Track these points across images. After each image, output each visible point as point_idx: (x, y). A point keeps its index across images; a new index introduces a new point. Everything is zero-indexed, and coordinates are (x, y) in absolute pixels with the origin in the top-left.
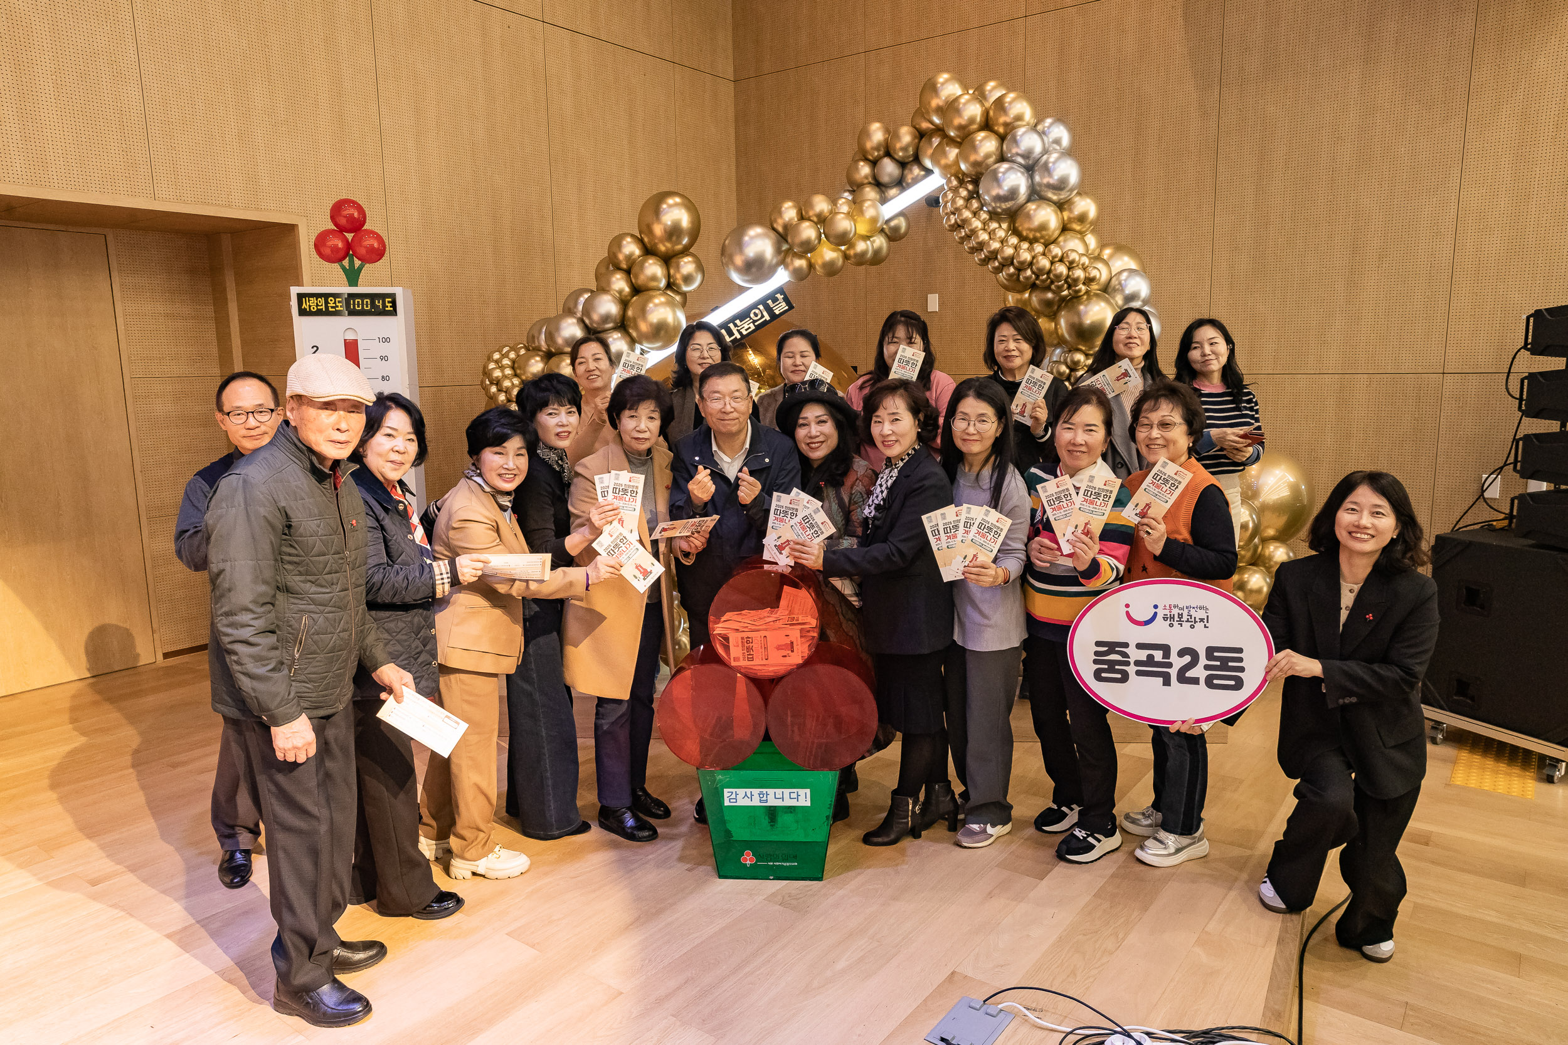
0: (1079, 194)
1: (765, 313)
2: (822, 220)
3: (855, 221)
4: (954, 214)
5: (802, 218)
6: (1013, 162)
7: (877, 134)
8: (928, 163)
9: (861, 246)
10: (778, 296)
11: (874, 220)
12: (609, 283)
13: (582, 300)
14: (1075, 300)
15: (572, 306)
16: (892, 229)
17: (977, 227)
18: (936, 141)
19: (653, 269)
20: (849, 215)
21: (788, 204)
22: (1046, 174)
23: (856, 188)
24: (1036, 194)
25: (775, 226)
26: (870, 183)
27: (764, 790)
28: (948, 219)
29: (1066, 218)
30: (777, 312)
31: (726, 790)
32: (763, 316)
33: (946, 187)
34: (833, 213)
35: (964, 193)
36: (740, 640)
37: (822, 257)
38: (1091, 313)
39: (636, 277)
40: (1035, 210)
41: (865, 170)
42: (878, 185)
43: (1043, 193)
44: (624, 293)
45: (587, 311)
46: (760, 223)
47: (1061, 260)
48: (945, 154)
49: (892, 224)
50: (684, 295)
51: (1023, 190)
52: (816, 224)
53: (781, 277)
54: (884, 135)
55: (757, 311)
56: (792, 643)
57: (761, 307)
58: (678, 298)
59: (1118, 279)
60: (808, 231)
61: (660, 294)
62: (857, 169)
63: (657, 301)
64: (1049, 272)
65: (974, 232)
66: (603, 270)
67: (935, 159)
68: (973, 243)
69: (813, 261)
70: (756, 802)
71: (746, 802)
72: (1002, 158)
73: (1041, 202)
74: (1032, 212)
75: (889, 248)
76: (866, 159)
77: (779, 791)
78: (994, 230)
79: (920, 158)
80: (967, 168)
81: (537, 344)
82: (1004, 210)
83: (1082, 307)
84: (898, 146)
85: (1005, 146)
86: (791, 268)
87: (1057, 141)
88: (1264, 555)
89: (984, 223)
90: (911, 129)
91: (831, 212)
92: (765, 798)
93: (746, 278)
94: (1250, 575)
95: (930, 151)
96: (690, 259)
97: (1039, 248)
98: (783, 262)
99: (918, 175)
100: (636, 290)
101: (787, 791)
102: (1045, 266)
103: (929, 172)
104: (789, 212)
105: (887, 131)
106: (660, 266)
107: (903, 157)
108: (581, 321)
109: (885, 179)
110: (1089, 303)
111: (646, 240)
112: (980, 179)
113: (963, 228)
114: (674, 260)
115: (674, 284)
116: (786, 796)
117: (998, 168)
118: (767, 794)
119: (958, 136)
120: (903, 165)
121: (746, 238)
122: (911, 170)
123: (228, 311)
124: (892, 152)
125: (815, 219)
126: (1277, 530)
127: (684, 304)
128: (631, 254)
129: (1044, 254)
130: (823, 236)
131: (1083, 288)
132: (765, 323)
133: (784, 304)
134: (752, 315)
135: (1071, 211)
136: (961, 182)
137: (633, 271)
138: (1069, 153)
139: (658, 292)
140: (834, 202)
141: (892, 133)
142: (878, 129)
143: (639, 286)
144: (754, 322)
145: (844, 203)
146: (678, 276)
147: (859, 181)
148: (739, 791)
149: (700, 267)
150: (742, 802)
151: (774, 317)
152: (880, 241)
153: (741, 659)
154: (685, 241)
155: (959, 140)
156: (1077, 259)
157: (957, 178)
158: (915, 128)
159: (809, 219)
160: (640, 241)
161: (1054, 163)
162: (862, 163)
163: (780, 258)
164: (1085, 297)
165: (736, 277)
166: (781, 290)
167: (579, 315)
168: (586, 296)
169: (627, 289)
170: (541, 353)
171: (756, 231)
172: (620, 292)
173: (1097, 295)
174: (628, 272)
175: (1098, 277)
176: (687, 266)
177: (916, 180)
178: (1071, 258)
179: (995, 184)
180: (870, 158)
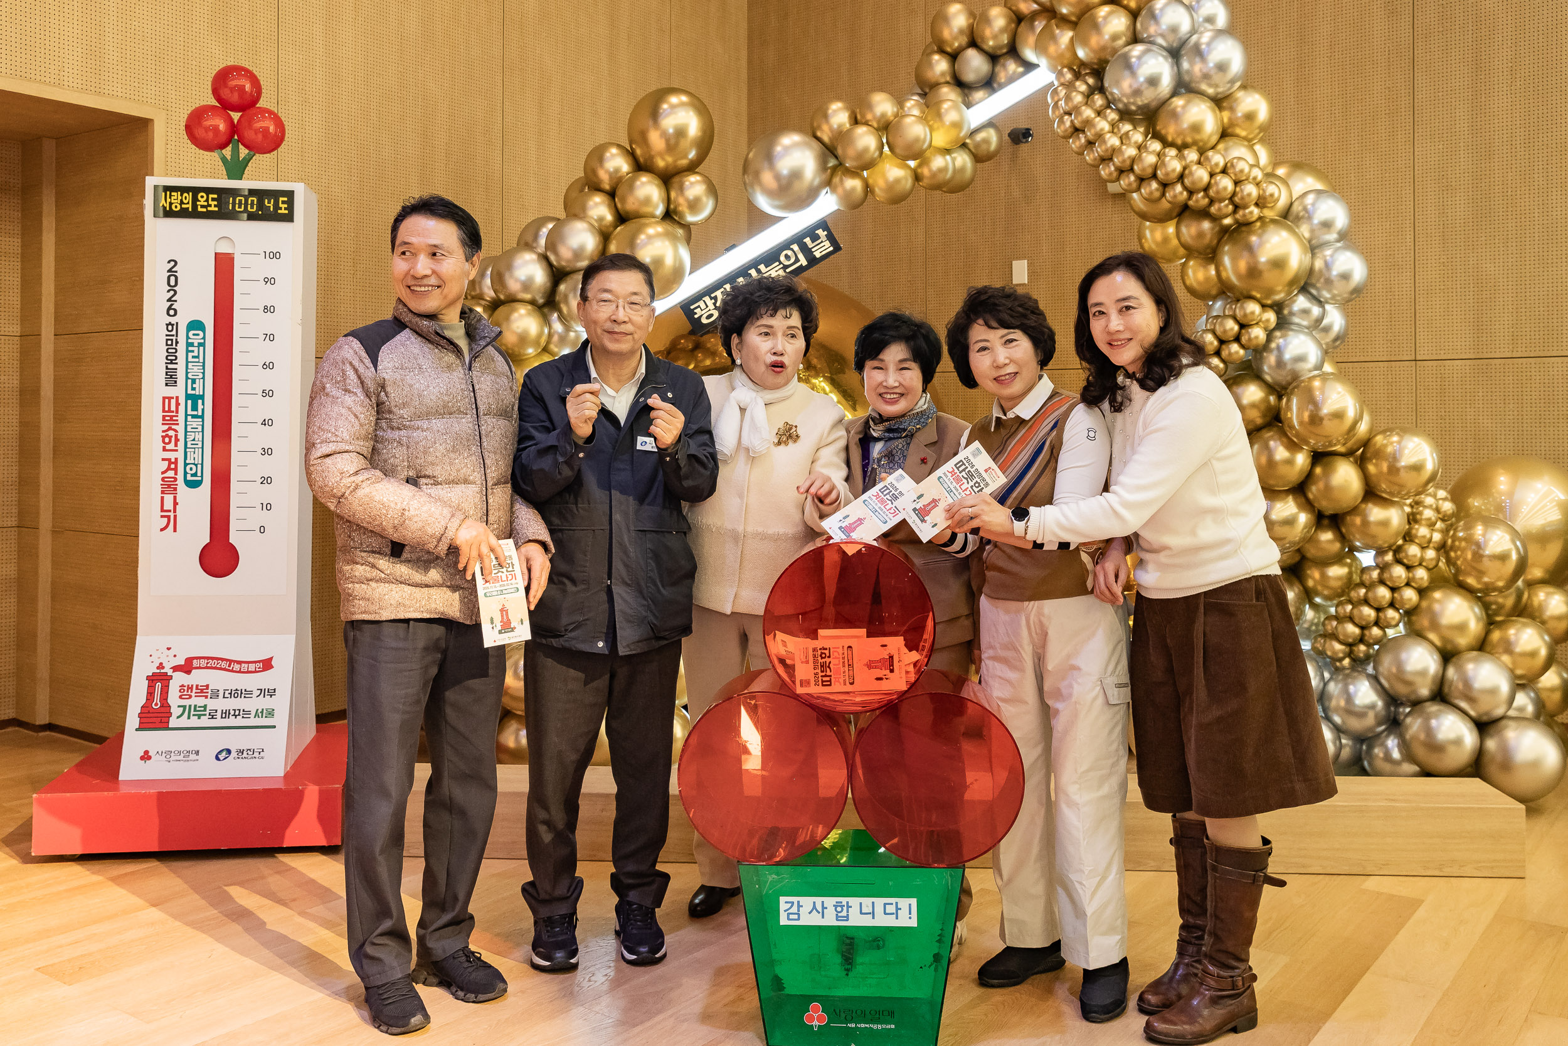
0: (1244, 87)
1: (801, 256)
2: (886, 127)
3: (932, 130)
4: (1070, 114)
5: (855, 121)
6: (1152, 43)
7: (958, 19)
8: (1030, 55)
9: (938, 162)
10: (820, 232)
11: (957, 125)
12: (584, 208)
13: (545, 231)
14: (1244, 229)
15: (529, 239)
16: (977, 145)
17: (1102, 130)
18: (1039, 25)
19: (648, 190)
20: (923, 119)
21: (836, 106)
22: (1198, 59)
23: (927, 90)
24: (1183, 86)
25: (819, 134)
26: (947, 83)
27: (844, 900)
28: (1061, 121)
29: (1226, 120)
30: (818, 255)
31: (783, 899)
32: (797, 260)
33: (1056, 83)
34: (900, 115)
35: (1083, 88)
36: (811, 653)
37: (884, 175)
38: (1268, 246)
39: (623, 200)
40: (1184, 107)
41: (940, 65)
42: (959, 83)
43: (1193, 85)
44: (604, 223)
45: (552, 244)
46: (799, 129)
47: (1224, 171)
48: (1054, 38)
49: (979, 137)
50: (687, 227)
51: (1166, 82)
52: (877, 130)
53: (826, 204)
54: (968, 19)
55: (789, 253)
56: (891, 657)
57: (795, 247)
58: (680, 232)
59: (1302, 203)
60: (866, 140)
61: (657, 223)
62: (930, 65)
63: (651, 231)
64: (1206, 189)
65: (1100, 136)
66: (574, 194)
67: (1040, 48)
68: (1099, 150)
69: (871, 181)
70: (830, 920)
71: (815, 920)
72: (1135, 39)
73: (1192, 95)
74: (1179, 109)
75: (975, 171)
76: (942, 51)
77: (867, 902)
78: (1127, 133)
79: (1019, 47)
80: (1087, 55)
81: (478, 291)
82: (1139, 107)
83: (1254, 239)
84: (988, 32)
85: (1138, 25)
86: (840, 190)
87: (1210, 20)
88: (1532, 605)
89: (1113, 125)
90: (1005, 10)
91: (896, 115)
92: (844, 913)
93: (777, 203)
94: (1518, 630)
95: (1031, 39)
96: (698, 178)
97: (1192, 155)
98: (828, 183)
99: (1014, 72)
100: (622, 218)
101: (880, 902)
102: (1201, 179)
103: (1029, 66)
104: (839, 116)
105: (971, 14)
106: (658, 186)
107: (993, 48)
108: (545, 258)
109: (969, 76)
110: (1264, 231)
111: (638, 152)
112: (1104, 69)
113: (1083, 131)
114: (676, 180)
115: (675, 212)
116: (879, 909)
117: (1130, 51)
118: (849, 907)
119: (1072, 14)
120: (994, 58)
121: (779, 149)
122: (1004, 66)
123: (41, 243)
124: (979, 41)
125: (875, 125)
126: (1547, 571)
127: (688, 240)
128: (617, 170)
129: (1199, 163)
130: (886, 148)
131: (1256, 211)
132: (801, 269)
133: (827, 244)
134: (782, 258)
135: (1232, 109)
136: (1077, 76)
137: (619, 193)
138: (1230, 31)
139: (653, 220)
140: (900, 102)
141: (978, 18)
142: (959, 12)
143: (627, 213)
144: (785, 267)
145: (913, 106)
146: (681, 200)
147: (933, 80)
148: (804, 900)
149: (712, 190)
150: (809, 919)
151: (813, 261)
152: (962, 159)
153: (812, 683)
154: (692, 154)
155: (1074, 19)
156: (1247, 169)
157: (1071, 69)
158: (1010, 9)
159: (866, 124)
160: (631, 155)
161: (1209, 44)
162: (936, 57)
163: (825, 177)
164: (1258, 224)
165: (763, 203)
166: (823, 224)
167: (541, 250)
168: (550, 226)
169: (609, 217)
170: (483, 302)
171: (789, 139)
172: (601, 219)
173: (1273, 221)
174: (612, 194)
175: (1276, 195)
176: (694, 186)
177: (1012, 79)
178: (1238, 169)
179: (1127, 73)
180: (949, 50)
